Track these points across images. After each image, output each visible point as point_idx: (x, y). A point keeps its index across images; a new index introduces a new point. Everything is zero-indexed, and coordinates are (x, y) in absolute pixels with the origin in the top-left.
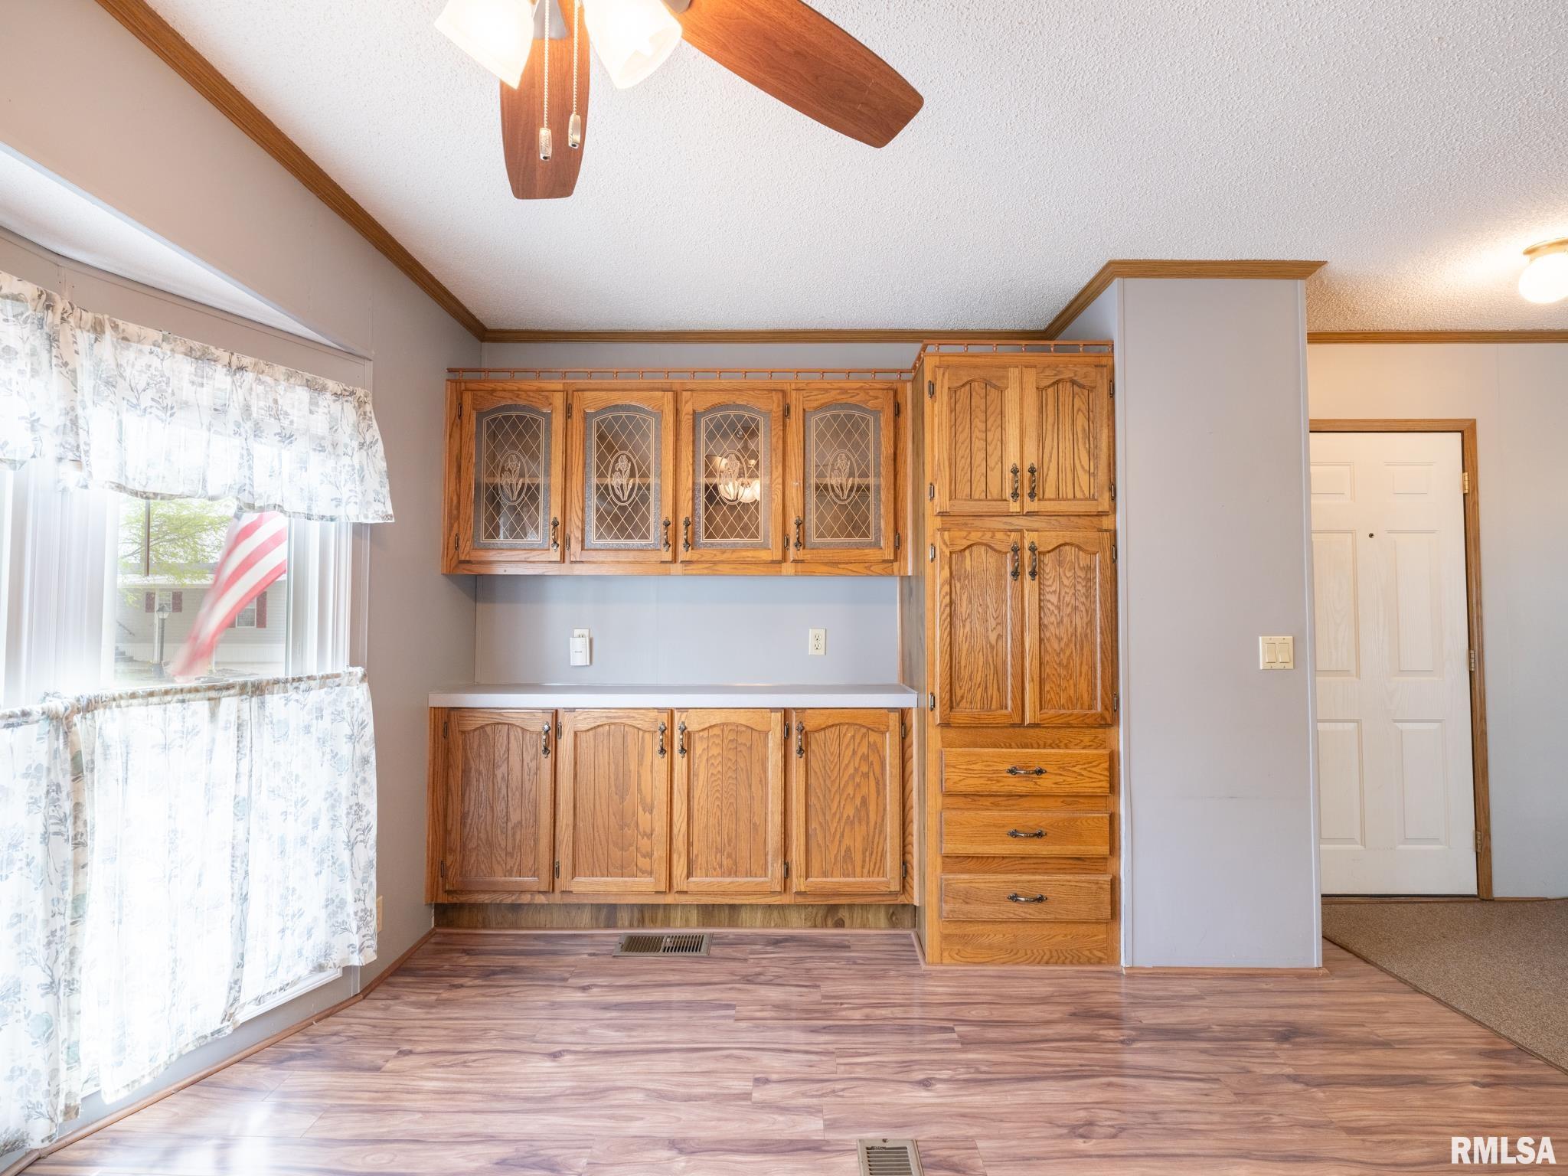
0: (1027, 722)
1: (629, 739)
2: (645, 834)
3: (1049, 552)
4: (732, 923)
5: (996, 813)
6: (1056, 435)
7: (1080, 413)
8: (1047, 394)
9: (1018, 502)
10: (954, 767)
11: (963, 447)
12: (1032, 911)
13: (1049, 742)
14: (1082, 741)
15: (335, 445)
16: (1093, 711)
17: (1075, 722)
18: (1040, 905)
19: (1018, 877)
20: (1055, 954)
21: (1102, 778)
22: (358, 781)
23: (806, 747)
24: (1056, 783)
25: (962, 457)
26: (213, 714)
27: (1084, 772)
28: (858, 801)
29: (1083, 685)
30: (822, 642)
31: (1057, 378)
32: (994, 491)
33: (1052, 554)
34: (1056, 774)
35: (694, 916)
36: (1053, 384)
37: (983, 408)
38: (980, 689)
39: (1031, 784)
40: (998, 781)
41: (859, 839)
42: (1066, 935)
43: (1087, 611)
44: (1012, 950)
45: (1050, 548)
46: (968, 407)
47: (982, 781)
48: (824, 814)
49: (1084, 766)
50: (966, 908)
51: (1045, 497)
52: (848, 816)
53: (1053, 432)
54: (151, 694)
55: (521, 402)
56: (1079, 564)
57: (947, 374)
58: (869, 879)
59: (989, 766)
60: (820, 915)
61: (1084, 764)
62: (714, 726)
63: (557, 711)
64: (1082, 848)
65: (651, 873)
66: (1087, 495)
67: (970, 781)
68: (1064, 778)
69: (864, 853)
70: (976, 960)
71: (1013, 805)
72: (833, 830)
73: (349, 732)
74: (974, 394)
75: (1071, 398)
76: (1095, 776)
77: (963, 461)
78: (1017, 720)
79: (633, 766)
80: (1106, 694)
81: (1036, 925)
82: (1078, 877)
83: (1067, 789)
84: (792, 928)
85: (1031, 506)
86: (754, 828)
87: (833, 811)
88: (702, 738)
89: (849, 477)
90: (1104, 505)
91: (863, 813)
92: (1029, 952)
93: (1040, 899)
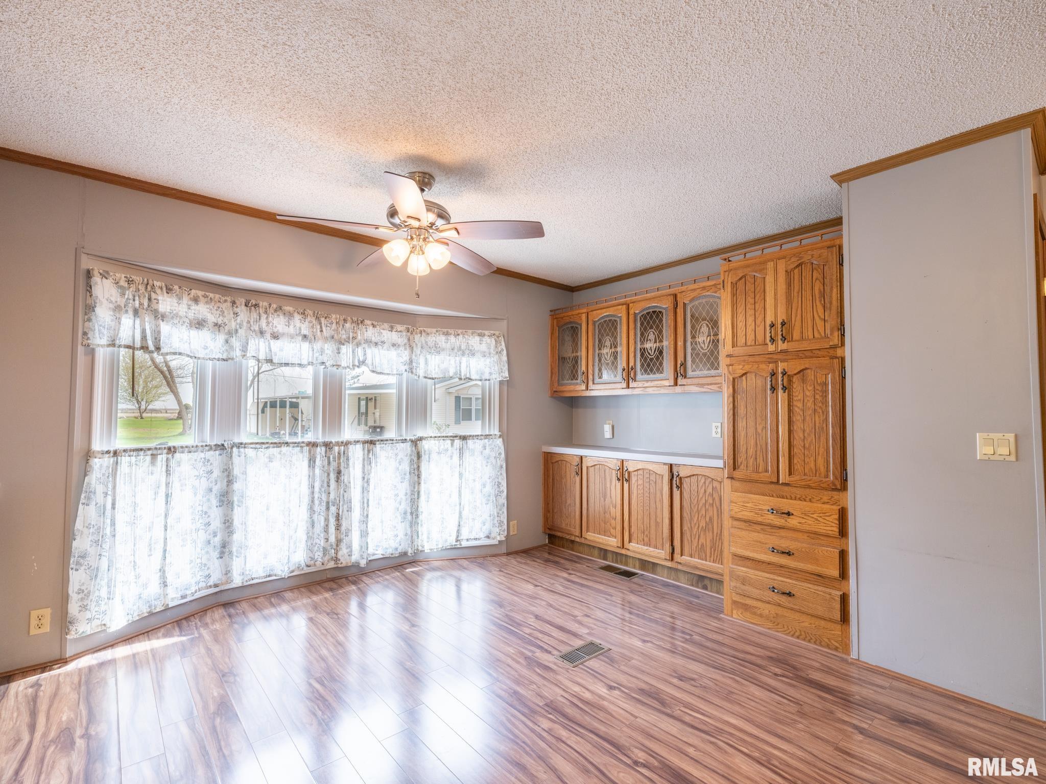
0: (781, 482)
1: (607, 471)
2: (613, 518)
3: (795, 374)
4: (654, 572)
5: (761, 536)
6: (800, 299)
7: (818, 281)
8: (794, 274)
9: (774, 345)
10: (736, 503)
11: (741, 316)
12: (784, 600)
13: (798, 496)
14: (821, 498)
15: (490, 354)
16: (828, 479)
17: (813, 485)
18: (790, 598)
19: (776, 577)
20: (803, 633)
21: (833, 525)
22: (499, 474)
23: (681, 486)
24: (800, 523)
25: (740, 322)
26: (452, 445)
27: (819, 519)
28: (708, 519)
29: (821, 461)
30: (719, 430)
31: (799, 262)
32: (760, 338)
33: (798, 376)
34: (800, 517)
35: (637, 565)
36: (797, 266)
37: (753, 290)
38: (752, 459)
39: (783, 521)
40: (762, 516)
41: (708, 540)
42: (811, 624)
43: (823, 412)
44: (774, 622)
45: (796, 372)
46: (744, 291)
47: (752, 514)
48: (691, 524)
49: (821, 515)
50: (743, 587)
51: (794, 339)
52: (703, 527)
53: (798, 297)
54: (436, 437)
55: (572, 320)
56: (817, 382)
57: (730, 276)
58: (713, 564)
59: (756, 505)
60: (695, 580)
61: (820, 513)
62: (640, 469)
63: (581, 457)
64: (819, 568)
65: (615, 537)
66: (823, 335)
67: (746, 513)
68: (806, 520)
69: (711, 549)
70: (752, 621)
71: (775, 533)
72: (695, 533)
73: (494, 455)
74: (747, 282)
75: (811, 273)
76: (828, 522)
77: (741, 323)
78: (775, 480)
79: (608, 485)
80: (836, 468)
81: (786, 610)
82: (816, 587)
83: (808, 528)
84: (681, 583)
85: (782, 346)
86: (657, 523)
87: (695, 522)
88: (635, 475)
89: (708, 336)
90: (836, 340)
91: (710, 526)
92: (786, 627)
93: (789, 594)
